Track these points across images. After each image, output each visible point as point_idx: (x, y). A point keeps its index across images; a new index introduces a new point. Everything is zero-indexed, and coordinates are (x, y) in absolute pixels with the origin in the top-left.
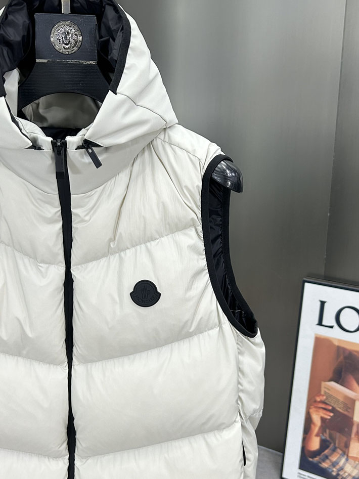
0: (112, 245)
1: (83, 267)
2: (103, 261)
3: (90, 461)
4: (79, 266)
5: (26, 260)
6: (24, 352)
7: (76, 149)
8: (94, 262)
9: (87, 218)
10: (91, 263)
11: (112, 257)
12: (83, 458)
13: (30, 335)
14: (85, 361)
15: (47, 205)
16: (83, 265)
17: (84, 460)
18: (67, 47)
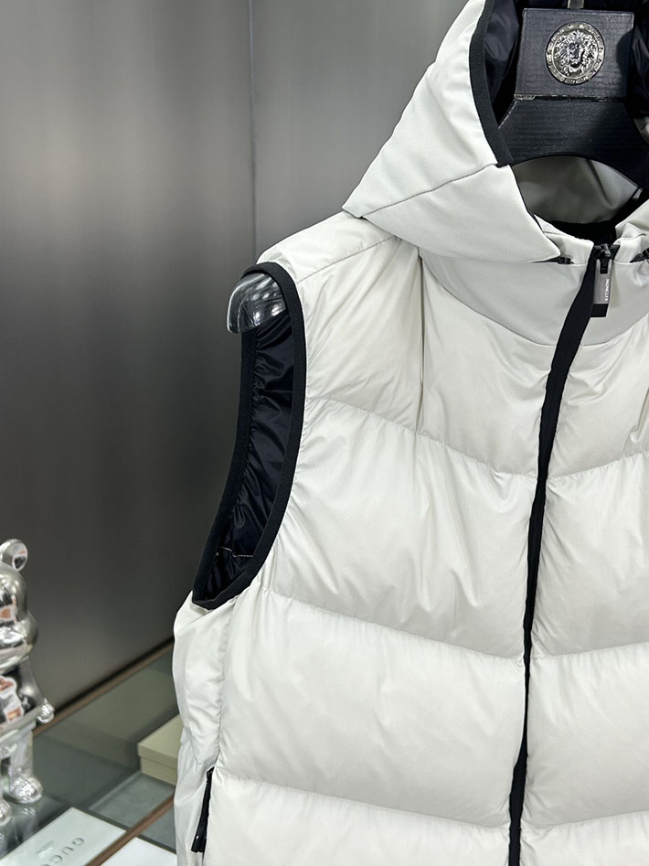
0: (633, 439)
1: (573, 479)
2: (613, 469)
3: (554, 833)
4: (566, 478)
5: (472, 465)
6: (454, 634)
7: (631, 262)
8: (596, 470)
9: (599, 388)
10: (589, 472)
11: (629, 461)
12: (539, 828)
13: (473, 602)
14: (559, 650)
15: (527, 365)
16: (574, 476)
17: (542, 832)
18: (575, 70)
